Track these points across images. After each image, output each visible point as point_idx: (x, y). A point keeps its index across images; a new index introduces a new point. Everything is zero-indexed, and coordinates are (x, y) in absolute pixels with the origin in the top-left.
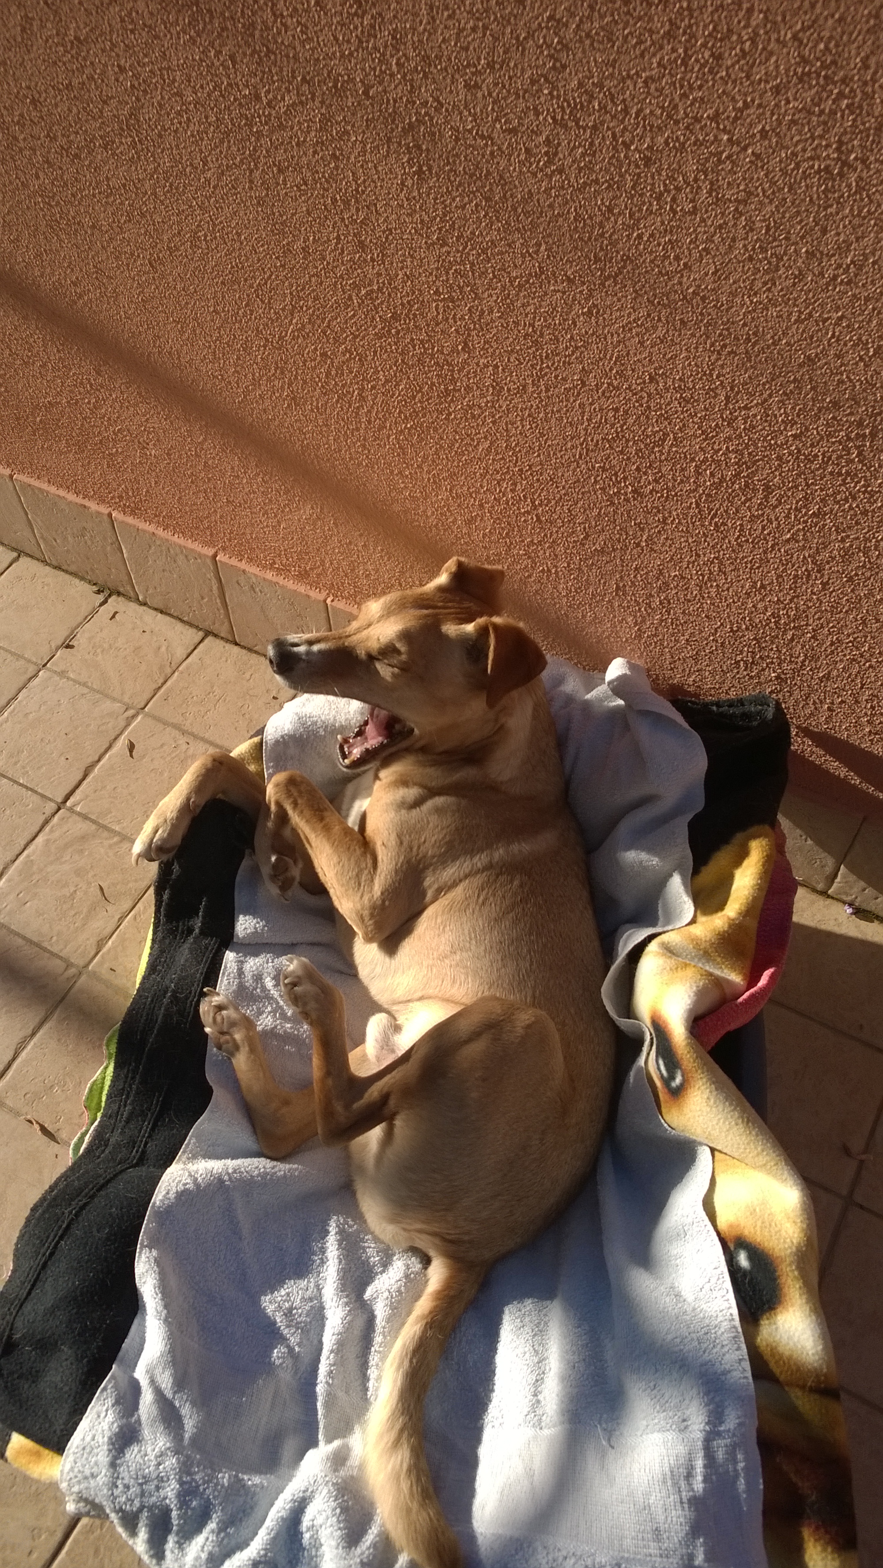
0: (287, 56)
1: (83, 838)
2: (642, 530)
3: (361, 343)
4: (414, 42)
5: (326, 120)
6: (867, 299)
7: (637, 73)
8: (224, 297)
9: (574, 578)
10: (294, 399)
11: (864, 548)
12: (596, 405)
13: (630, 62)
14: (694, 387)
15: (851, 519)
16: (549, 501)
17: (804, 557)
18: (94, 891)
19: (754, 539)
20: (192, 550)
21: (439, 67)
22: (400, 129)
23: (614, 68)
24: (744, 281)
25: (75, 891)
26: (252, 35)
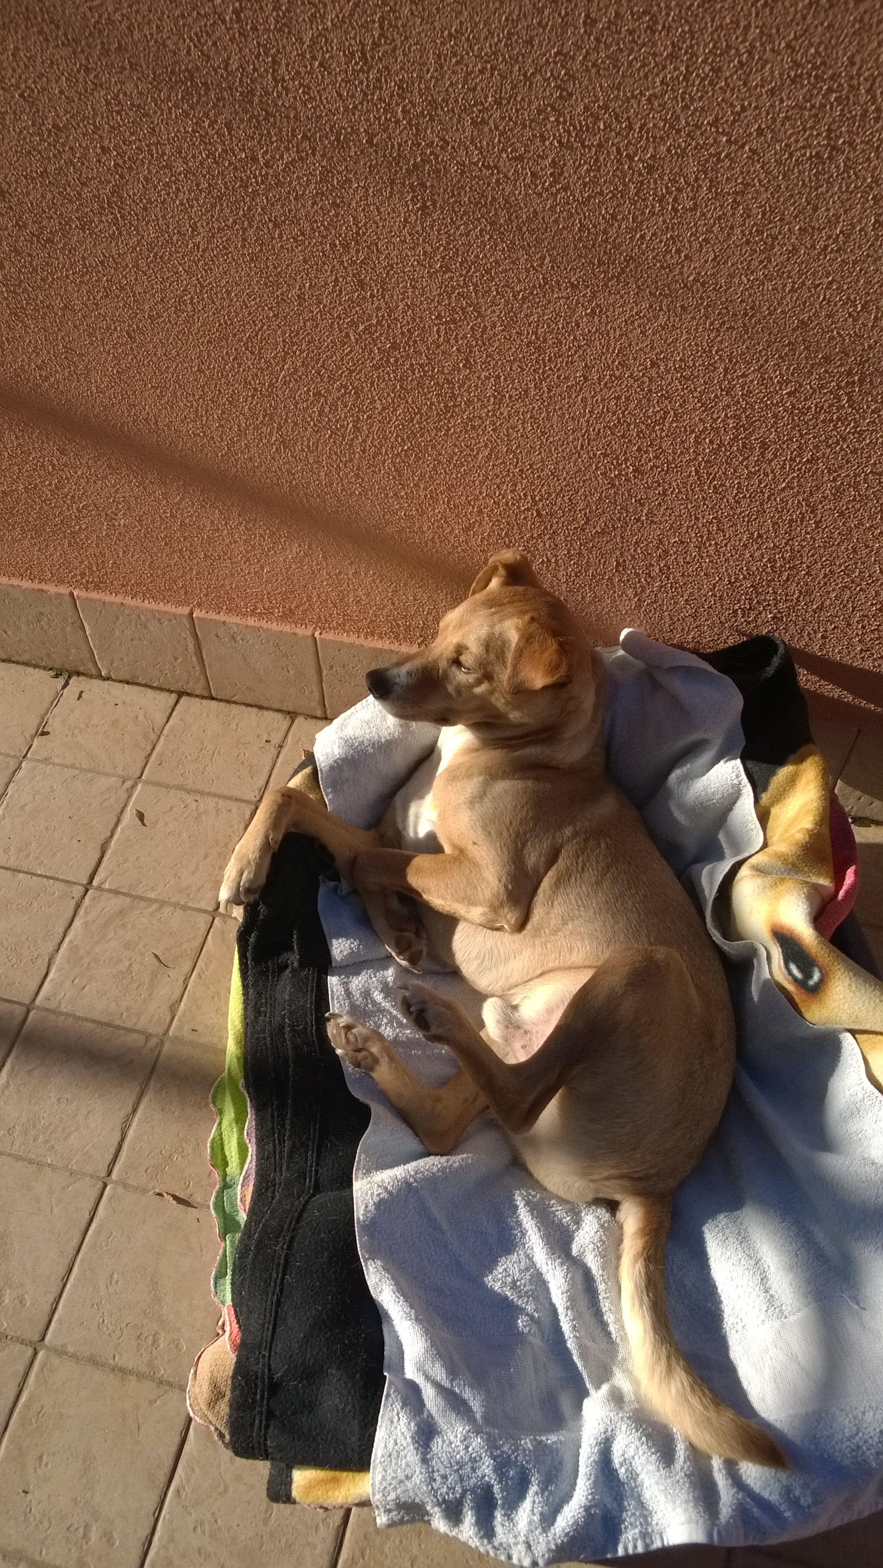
0: (288, 117)
1: (121, 913)
2: (642, 505)
3: (358, 377)
4: (420, 89)
5: (326, 173)
6: (855, 262)
7: (641, 93)
8: (209, 355)
9: (574, 564)
10: (283, 442)
11: (854, 482)
12: (599, 397)
13: (634, 84)
14: (694, 364)
15: (842, 459)
16: (550, 495)
17: (799, 502)
18: (149, 960)
19: (752, 493)
20: (165, 612)
21: (446, 109)
22: (404, 171)
23: (619, 90)
24: (742, 263)
25: (131, 964)
26: (251, 102)
